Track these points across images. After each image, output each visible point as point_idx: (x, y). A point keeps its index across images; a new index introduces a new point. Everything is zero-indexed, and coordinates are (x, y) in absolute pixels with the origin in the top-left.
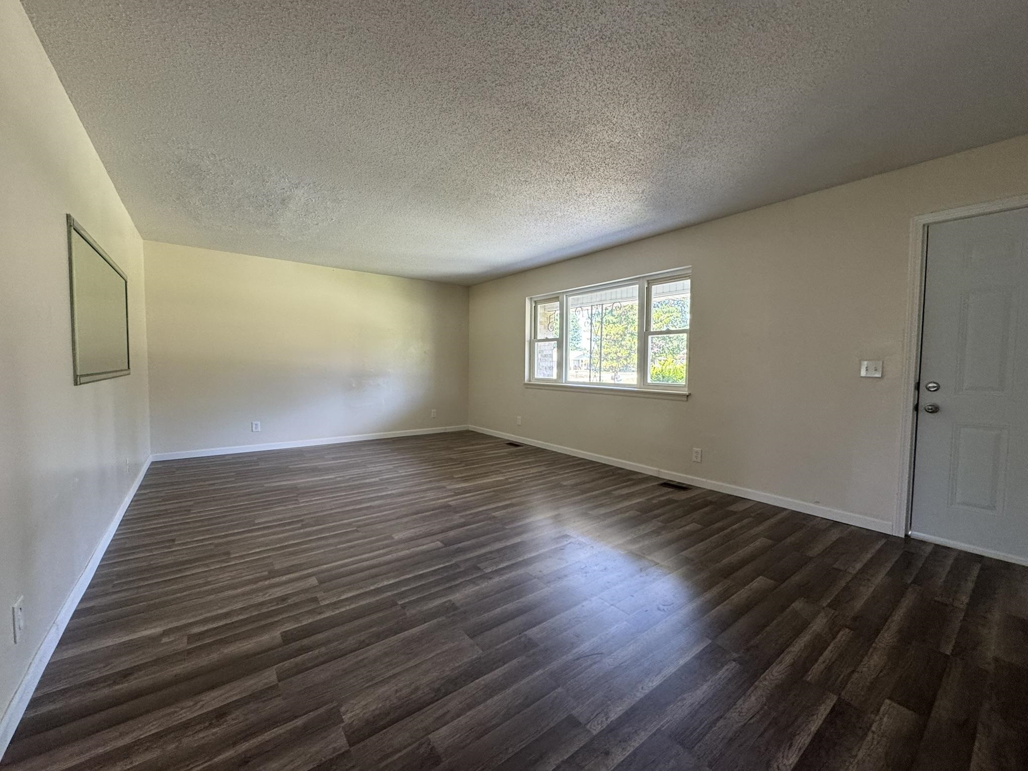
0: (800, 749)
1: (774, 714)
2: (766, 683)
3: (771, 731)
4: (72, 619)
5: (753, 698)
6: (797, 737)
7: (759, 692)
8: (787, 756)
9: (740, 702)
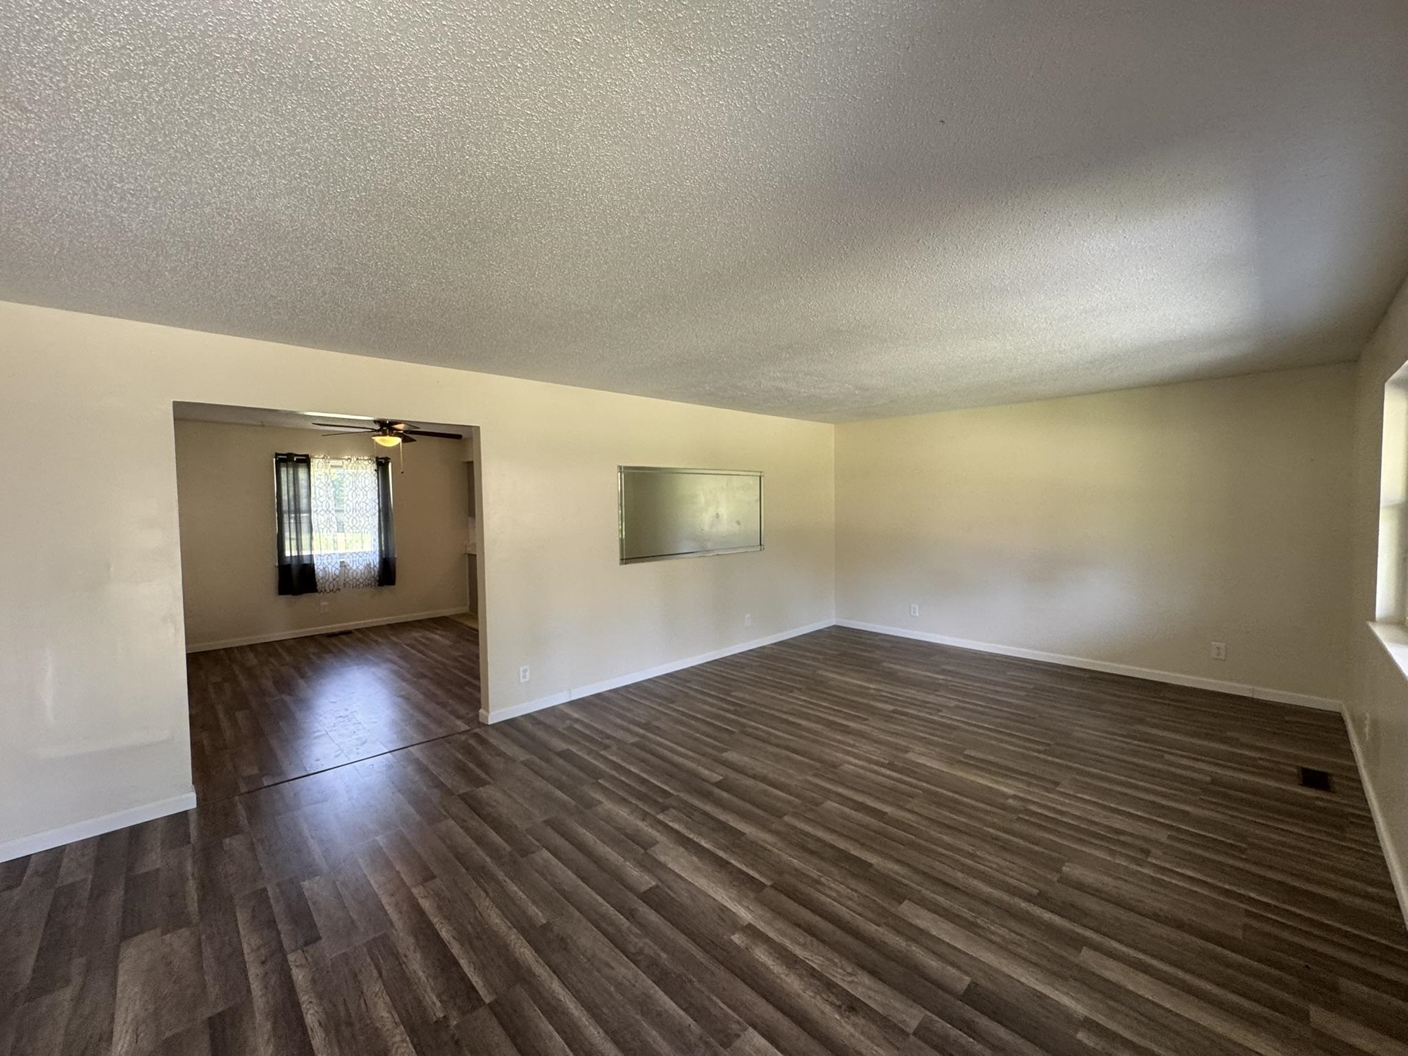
0: (312, 1031)
1: (358, 1026)
2: (398, 1038)
3: (343, 1014)
4: (591, 696)
5: (385, 1014)
6: (324, 1035)
7: (390, 1025)
8: (314, 1016)
9: (387, 999)
